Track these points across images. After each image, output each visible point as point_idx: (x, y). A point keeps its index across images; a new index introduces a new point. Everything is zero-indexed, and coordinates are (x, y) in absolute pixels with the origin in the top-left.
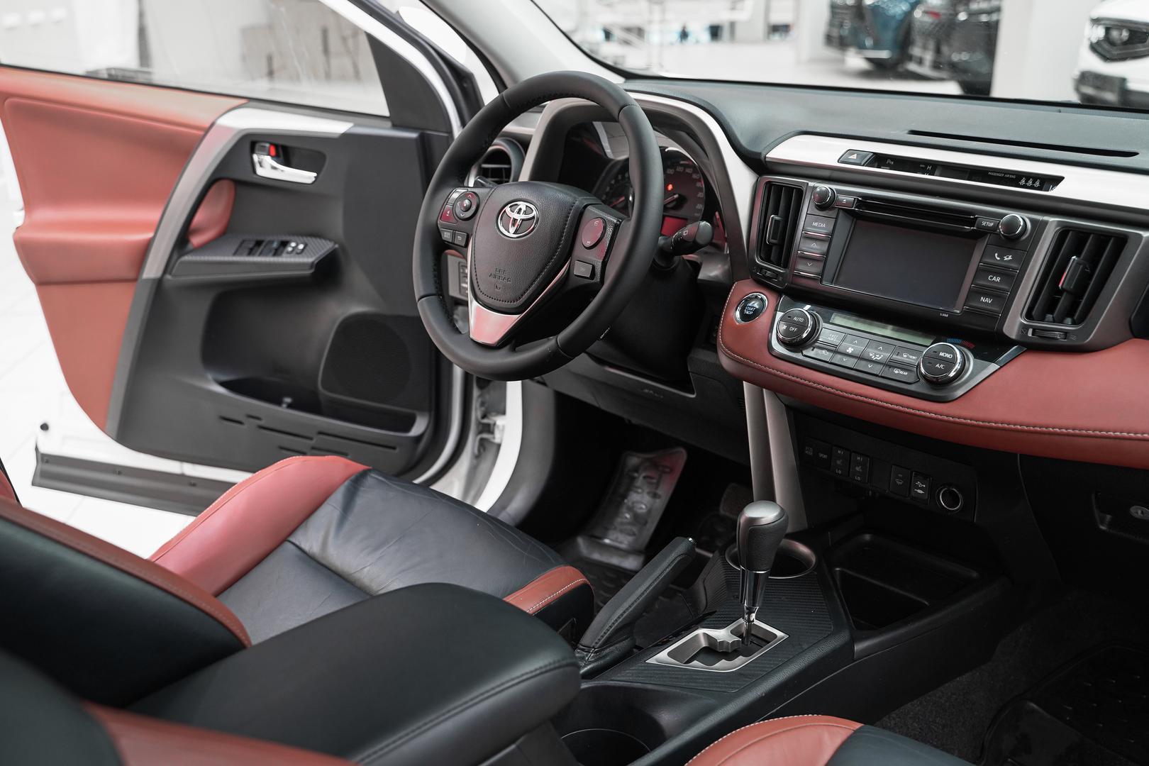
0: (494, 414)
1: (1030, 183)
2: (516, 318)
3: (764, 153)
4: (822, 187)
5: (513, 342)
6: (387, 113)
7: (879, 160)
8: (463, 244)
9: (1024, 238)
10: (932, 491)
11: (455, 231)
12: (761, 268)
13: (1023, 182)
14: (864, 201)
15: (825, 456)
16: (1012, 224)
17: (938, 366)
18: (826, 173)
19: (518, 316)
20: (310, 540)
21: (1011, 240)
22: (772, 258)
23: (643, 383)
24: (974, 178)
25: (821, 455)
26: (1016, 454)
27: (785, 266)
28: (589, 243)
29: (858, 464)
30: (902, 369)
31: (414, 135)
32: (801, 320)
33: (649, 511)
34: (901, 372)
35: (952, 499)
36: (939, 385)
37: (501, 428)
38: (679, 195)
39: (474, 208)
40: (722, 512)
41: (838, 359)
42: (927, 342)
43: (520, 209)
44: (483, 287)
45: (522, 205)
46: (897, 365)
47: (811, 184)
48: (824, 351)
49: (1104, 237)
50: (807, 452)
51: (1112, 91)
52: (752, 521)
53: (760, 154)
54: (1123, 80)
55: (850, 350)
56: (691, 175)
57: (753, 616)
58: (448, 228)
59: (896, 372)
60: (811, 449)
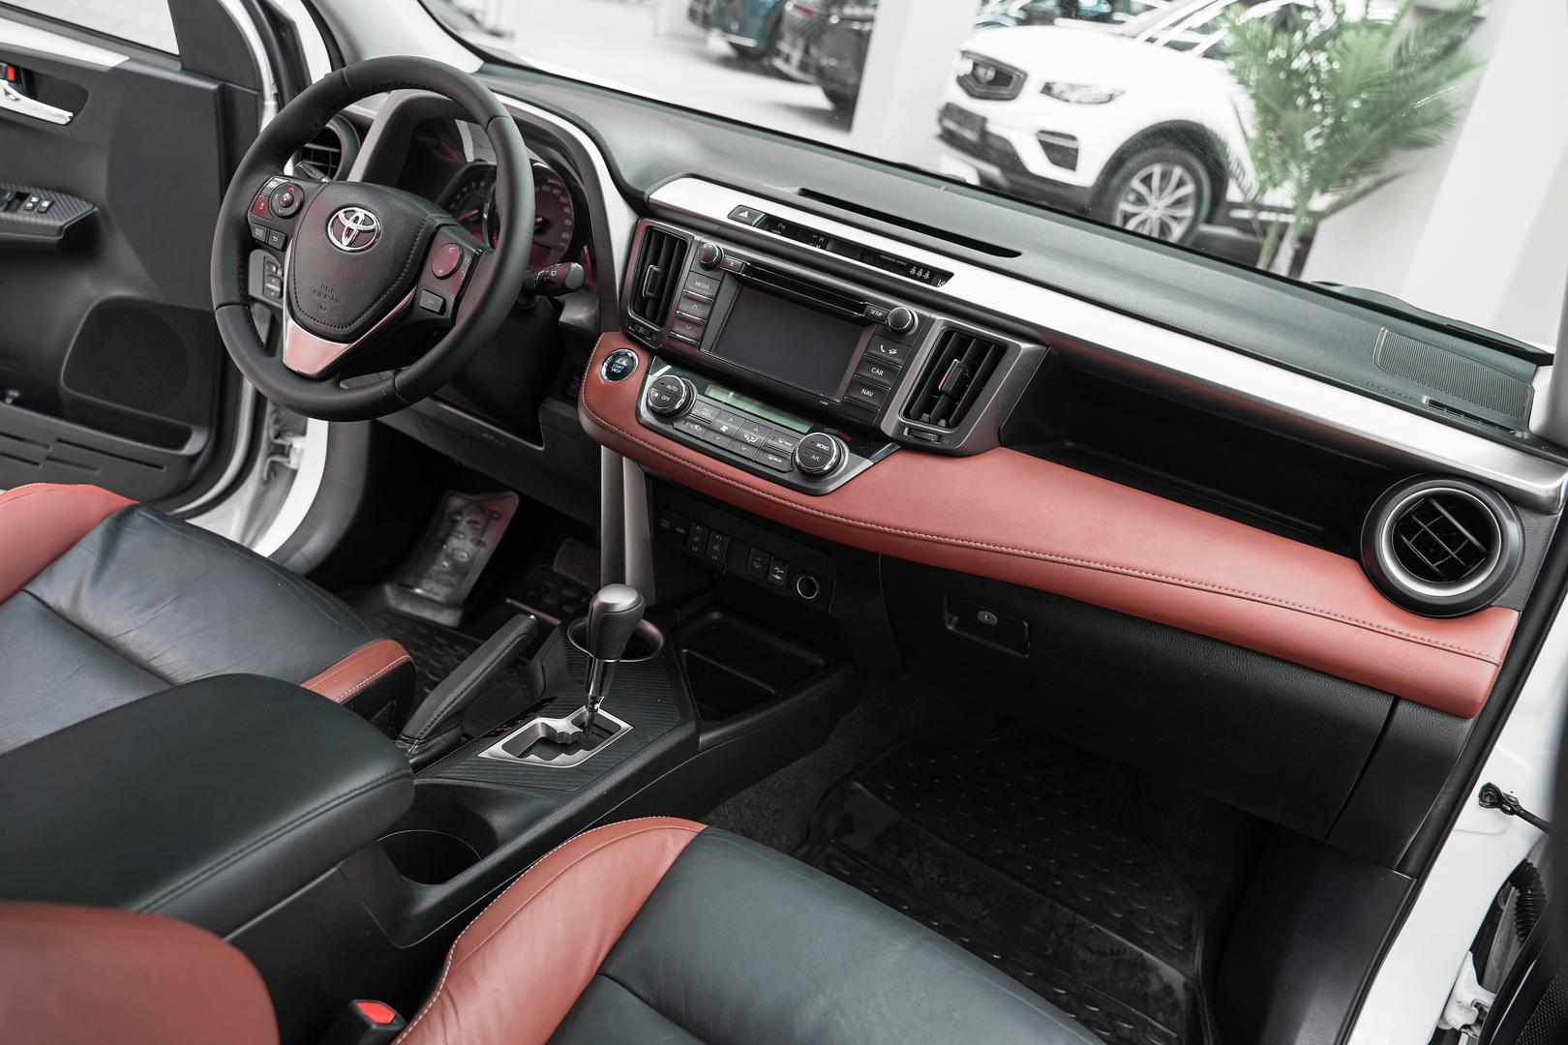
0: (290, 434)
1: (920, 273)
2: (343, 347)
3: (647, 192)
4: (711, 244)
5: (339, 374)
6: (176, 52)
7: (771, 222)
8: (280, 247)
9: (911, 332)
10: (790, 578)
11: (269, 230)
12: (634, 323)
13: (913, 271)
14: (753, 268)
15: (682, 531)
16: (899, 319)
17: (813, 457)
18: (715, 228)
19: (346, 345)
20: (56, 591)
21: (898, 333)
22: (647, 313)
23: (484, 427)
24: (866, 259)
25: (678, 529)
26: (878, 554)
27: (661, 324)
28: (440, 272)
29: (717, 542)
30: (777, 456)
31: (212, 86)
32: (675, 389)
33: (472, 561)
34: (776, 459)
35: (809, 588)
36: (811, 477)
37: (298, 451)
38: (544, 219)
39: (296, 204)
40: (555, 568)
41: (710, 437)
42: (805, 429)
43: (357, 218)
44: (304, 303)
45: (361, 213)
46: (772, 451)
47: (698, 238)
48: (696, 426)
49: (985, 343)
50: (662, 526)
51: (972, 129)
52: (606, 607)
53: (643, 193)
54: (984, 120)
55: (724, 429)
56: (558, 197)
57: (597, 706)
58: (261, 225)
59: (771, 458)
60: (668, 523)
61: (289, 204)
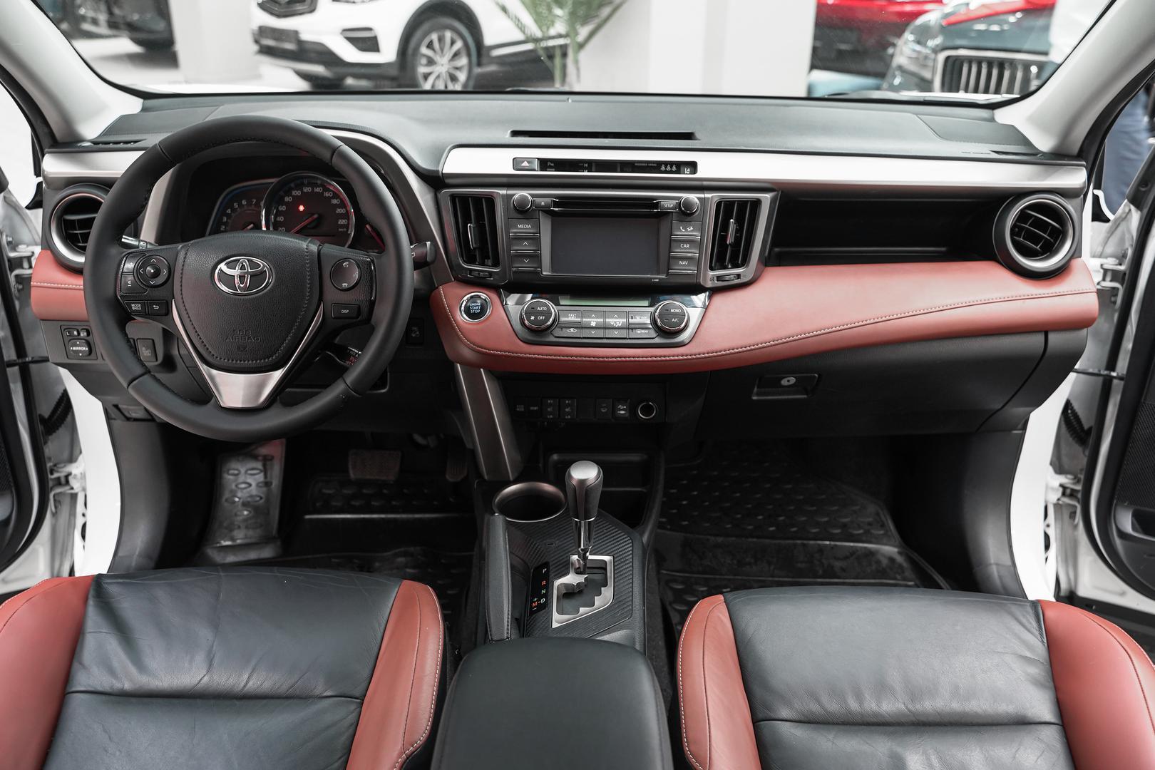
1: (669, 168)
2: (278, 374)
3: (440, 169)
7: (544, 164)
8: (163, 311)
9: (697, 213)
10: (632, 411)
11: (146, 300)
12: (472, 271)
13: (663, 168)
14: (563, 201)
15: (536, 408)
16: (688, 204)
17: (673, 320)
18: (504, 180)
19: (279, 372)
21: (685, 213)
22: (479, 261)
24: (625, 169)
25: (532, 408)
27: (497, 266)
28: (346, 285)
29: (568, 405)
30: (642, 329)
32: (545, 309)
34: (643, 331)
35: (647, 410)
36: (673, 334)
38: (319, 214)
39: (164, 273)
41: (586, 333)
42: (646, 303)
44: (218, 351)
46: (638, 326)
47: (503, 192)
48: (572, 330)
49: (743, 203)
50: (518, 409)
53: (438, 171)
54: (296, 33)
55: (593, 324)
58: (136, 299)
59: (639, 332)
60: (522, 406)
61: (157, 274)
